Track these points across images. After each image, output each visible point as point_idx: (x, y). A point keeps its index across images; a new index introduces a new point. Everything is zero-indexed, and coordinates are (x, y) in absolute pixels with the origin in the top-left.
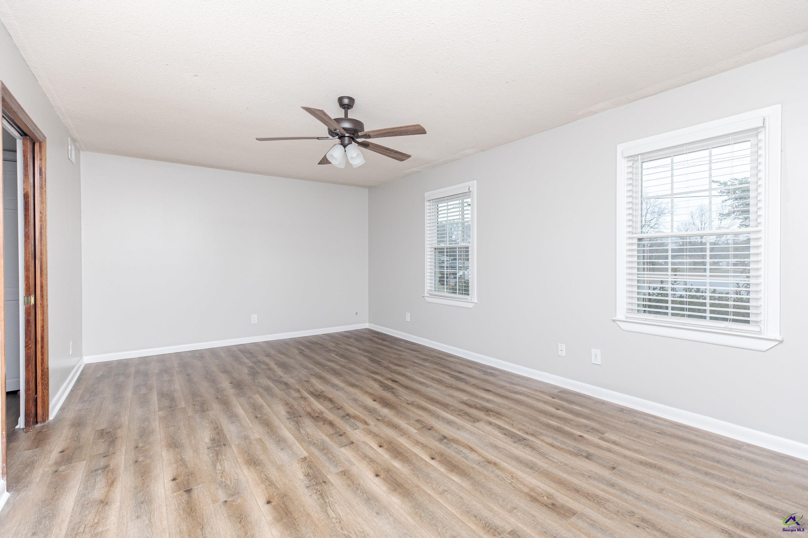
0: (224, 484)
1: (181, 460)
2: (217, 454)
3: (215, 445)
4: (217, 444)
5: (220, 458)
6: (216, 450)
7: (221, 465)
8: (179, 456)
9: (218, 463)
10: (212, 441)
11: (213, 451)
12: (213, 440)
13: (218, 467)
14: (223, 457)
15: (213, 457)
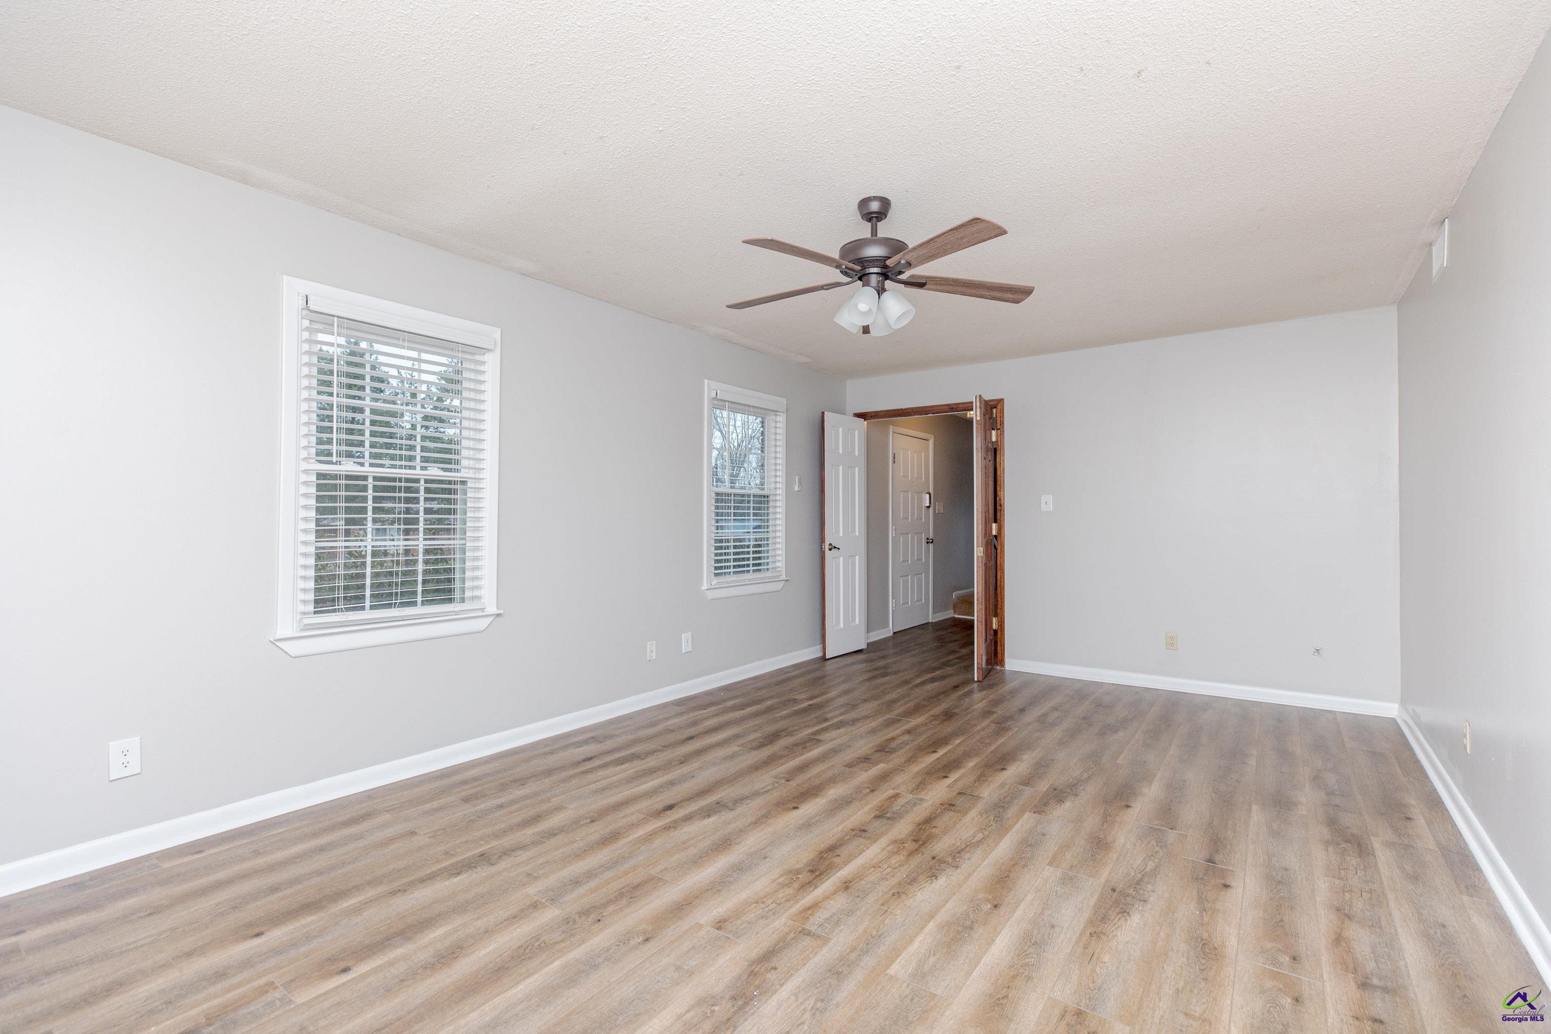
0: (1160, 844)
1: (1205, 910)
2: (1138, 884)
3: (1129, 899)
4: (1125, 900)
5: (1140, 875)
6: (1134, 890)
7: (1146, 865)
8: (1206, 919)
9: (1147, 870)
10: (1128, 911)
11: (1141, 892)
12: (1125, 912)
13: (1151, 865)
14: (1133, 874)
15: (1148, 883)
